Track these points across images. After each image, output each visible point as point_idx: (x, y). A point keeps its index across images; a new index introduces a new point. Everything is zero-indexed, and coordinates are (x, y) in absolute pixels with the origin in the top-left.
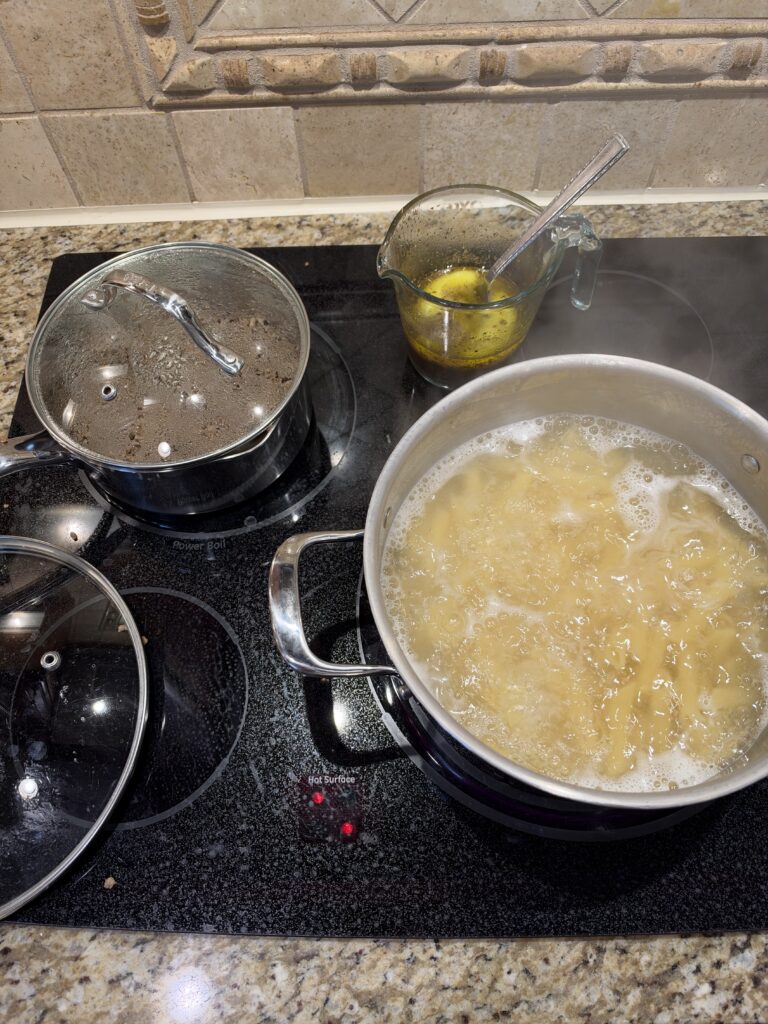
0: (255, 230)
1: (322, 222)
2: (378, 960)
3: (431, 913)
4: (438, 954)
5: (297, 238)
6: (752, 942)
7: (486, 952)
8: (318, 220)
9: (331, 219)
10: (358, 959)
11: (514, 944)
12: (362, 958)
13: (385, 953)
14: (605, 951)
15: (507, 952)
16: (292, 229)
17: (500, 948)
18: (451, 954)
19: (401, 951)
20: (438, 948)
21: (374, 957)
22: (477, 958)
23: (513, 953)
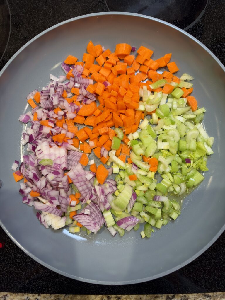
2: (14, 299)
3: (34, 284)
4: (39, 298)
6: (176, 296)
7: (59, 297)
10: (5, 298)
11: (72, 295)
12: (7, 298)
13: (16, 296)
14: (111, 298)
15: (69, 297)
17: (65, 296)
18: (44, 297)
19: (23, 296)
20: (39, 295)
21: (12, 297)
22: (55, 299)
23: (71, 298)
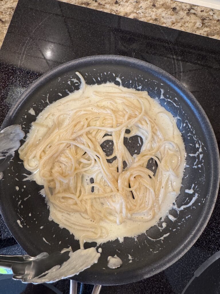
0: (158, 8)
1: (205, 14)
5: (185, 23)
8: (202, 11)
9: (211, 13)
16: (182, 14)
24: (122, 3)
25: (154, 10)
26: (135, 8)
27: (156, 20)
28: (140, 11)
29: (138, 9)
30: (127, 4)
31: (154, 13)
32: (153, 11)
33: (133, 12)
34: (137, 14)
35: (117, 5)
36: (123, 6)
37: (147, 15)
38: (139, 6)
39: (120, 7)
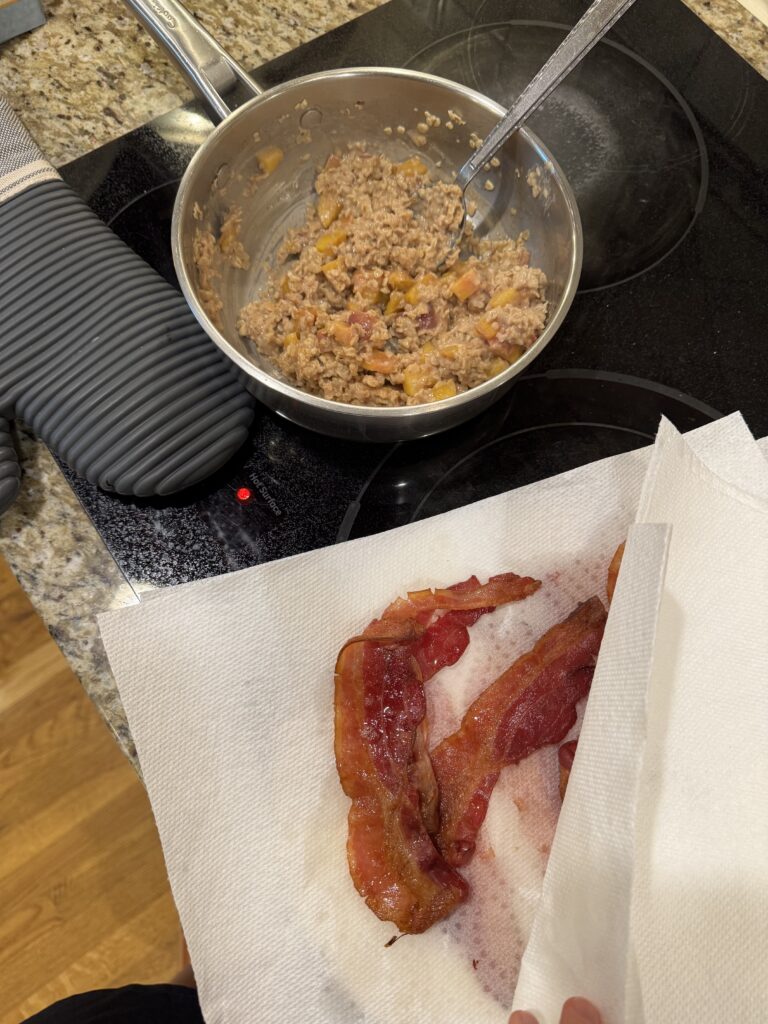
24: (715, 9)
25: (758, 47)
26: (730, 27)
27: (751, 59)
28: (735, 35)
29: (735, 31)
30: (722, 15)
31: (754, 51)
32: (754, 48)
33: (722, 30)
34: (727, 35)
35: (706, 8)
36: (714, 14)
37: (741, 46)
38: (739, 29)
39: (708, 12)
